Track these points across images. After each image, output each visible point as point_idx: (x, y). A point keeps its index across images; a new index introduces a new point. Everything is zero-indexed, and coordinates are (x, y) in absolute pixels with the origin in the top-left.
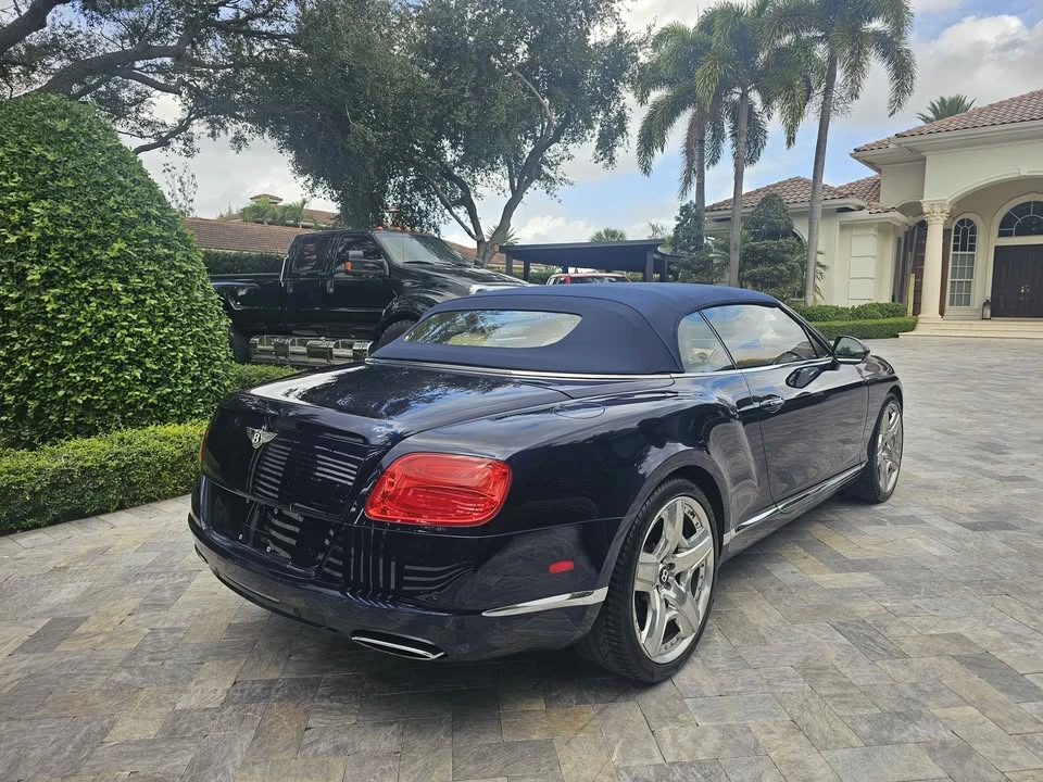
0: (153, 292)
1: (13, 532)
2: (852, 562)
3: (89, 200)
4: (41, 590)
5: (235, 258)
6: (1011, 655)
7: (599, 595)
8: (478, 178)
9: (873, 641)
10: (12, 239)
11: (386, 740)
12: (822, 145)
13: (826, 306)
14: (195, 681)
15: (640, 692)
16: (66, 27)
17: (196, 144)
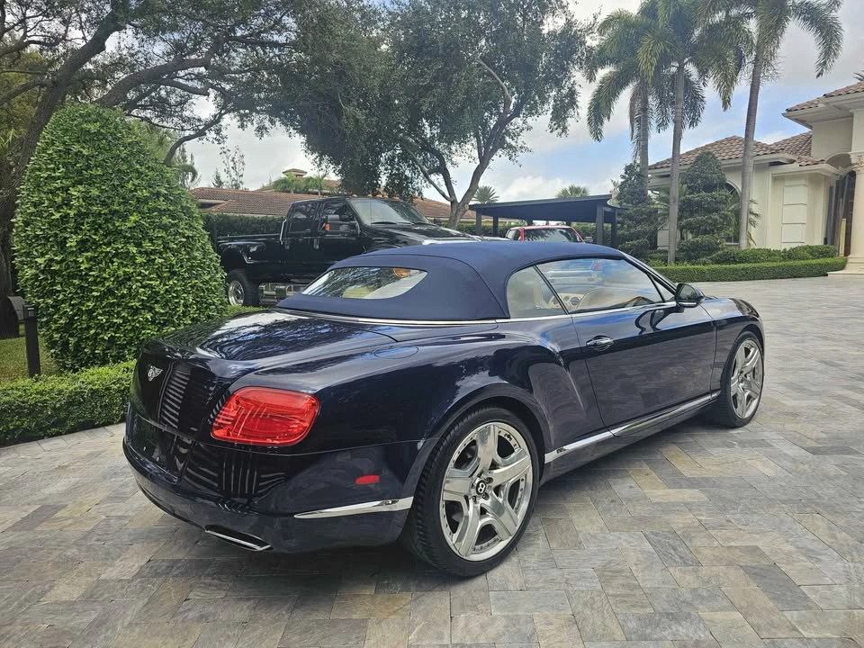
0: (161, 253)
1: (43, 438)
2: (688, 479)
3: (113, 184)
4: (43, 483)
5: (262, 221)
6: (796, 570)
7: (406, 503)
8: (453, 148)
9: (674, 549)
10: (57, 216)
11: (241, 612)
12: (753, 107)
13: (759, 250)
14: (122, 557)
15: (454, 584)
16: (129, 49)
17: (224, 133)
